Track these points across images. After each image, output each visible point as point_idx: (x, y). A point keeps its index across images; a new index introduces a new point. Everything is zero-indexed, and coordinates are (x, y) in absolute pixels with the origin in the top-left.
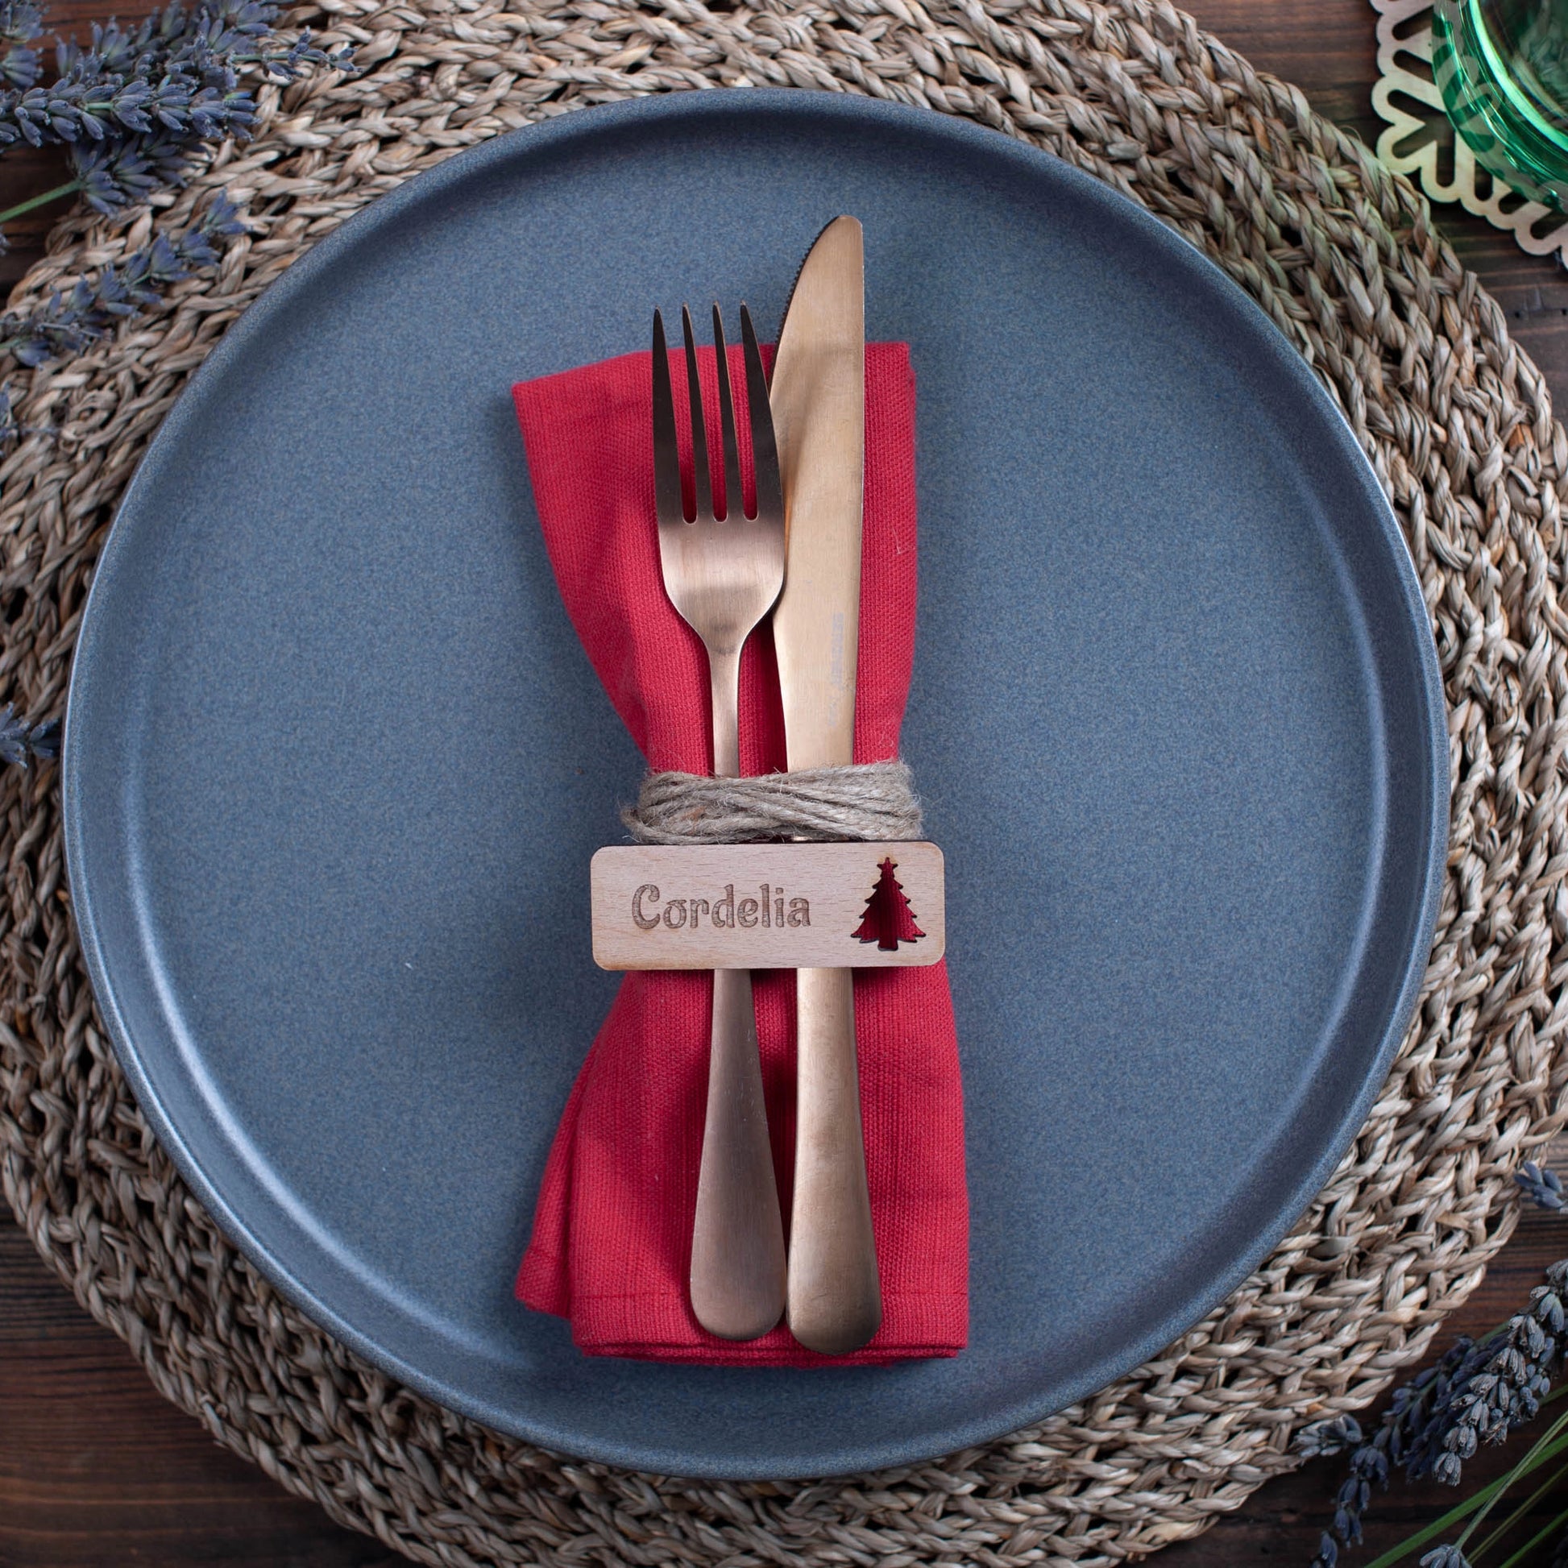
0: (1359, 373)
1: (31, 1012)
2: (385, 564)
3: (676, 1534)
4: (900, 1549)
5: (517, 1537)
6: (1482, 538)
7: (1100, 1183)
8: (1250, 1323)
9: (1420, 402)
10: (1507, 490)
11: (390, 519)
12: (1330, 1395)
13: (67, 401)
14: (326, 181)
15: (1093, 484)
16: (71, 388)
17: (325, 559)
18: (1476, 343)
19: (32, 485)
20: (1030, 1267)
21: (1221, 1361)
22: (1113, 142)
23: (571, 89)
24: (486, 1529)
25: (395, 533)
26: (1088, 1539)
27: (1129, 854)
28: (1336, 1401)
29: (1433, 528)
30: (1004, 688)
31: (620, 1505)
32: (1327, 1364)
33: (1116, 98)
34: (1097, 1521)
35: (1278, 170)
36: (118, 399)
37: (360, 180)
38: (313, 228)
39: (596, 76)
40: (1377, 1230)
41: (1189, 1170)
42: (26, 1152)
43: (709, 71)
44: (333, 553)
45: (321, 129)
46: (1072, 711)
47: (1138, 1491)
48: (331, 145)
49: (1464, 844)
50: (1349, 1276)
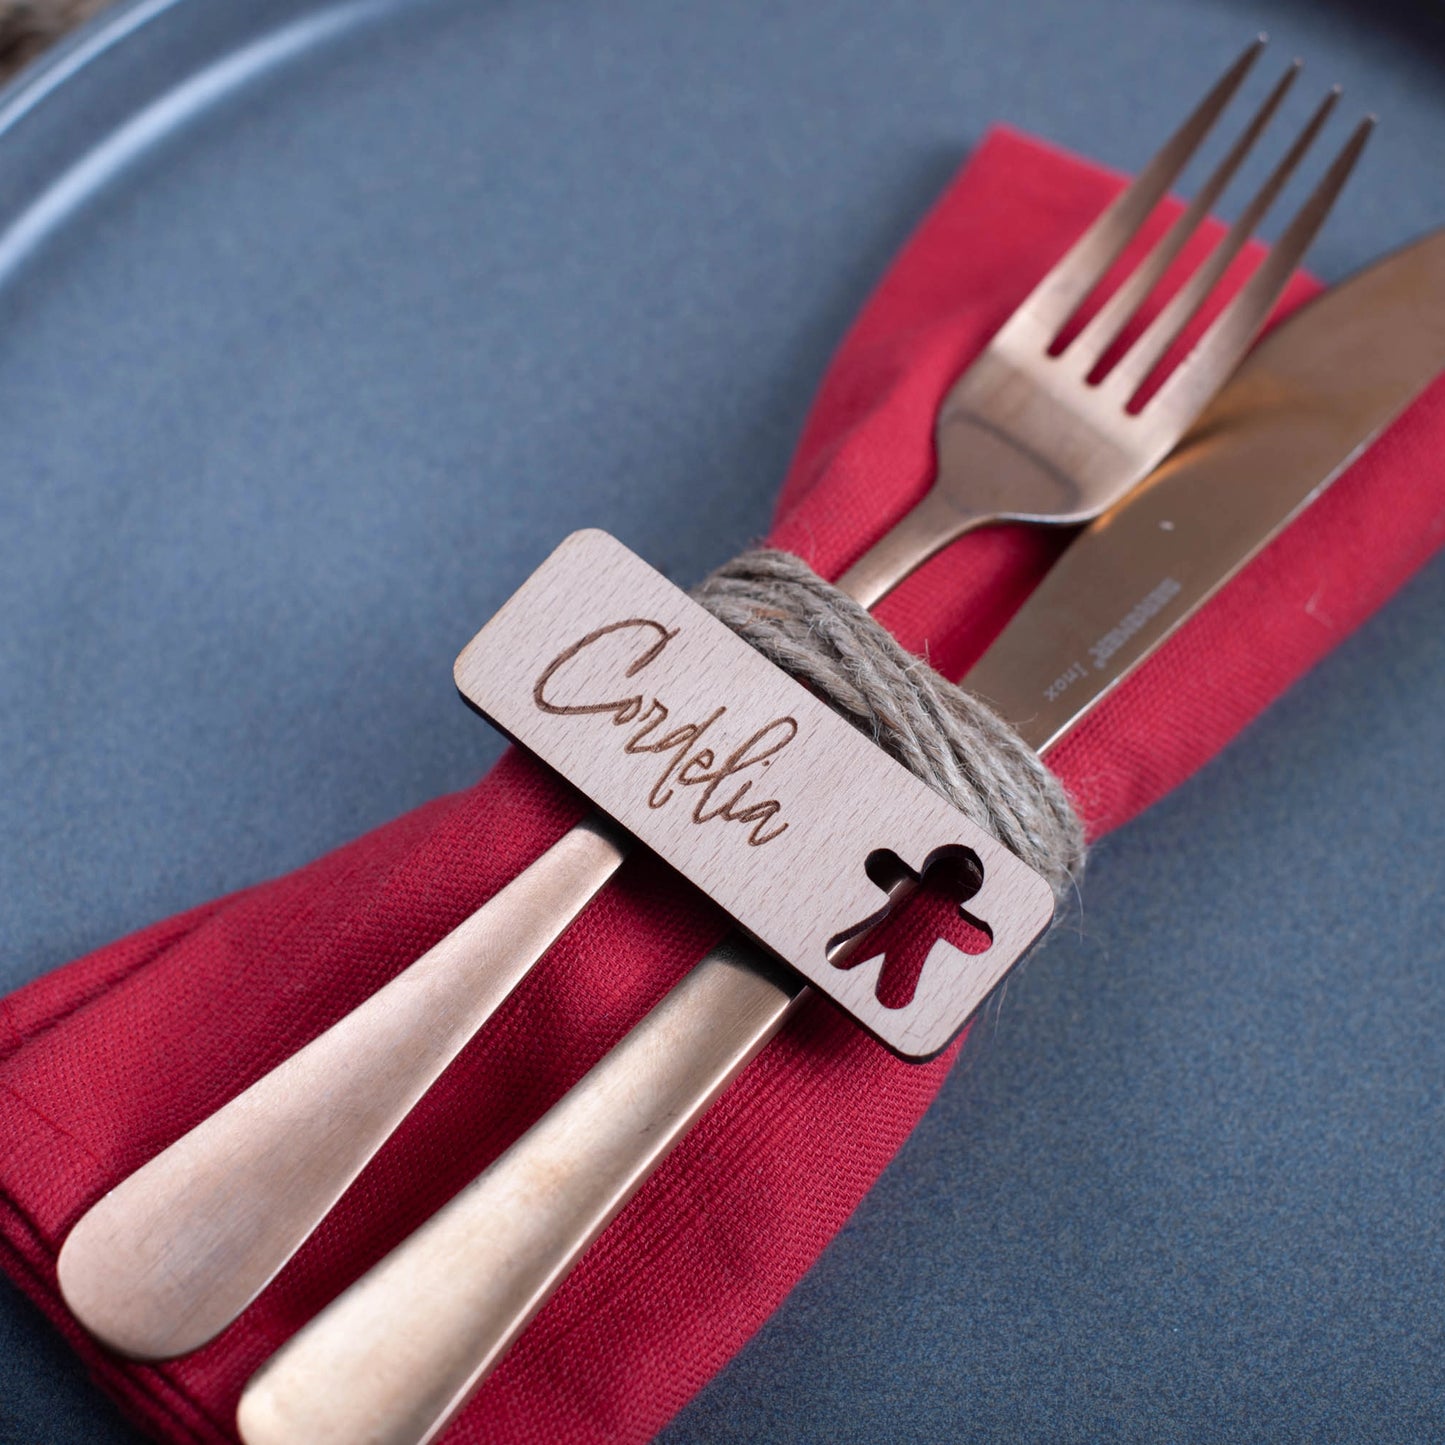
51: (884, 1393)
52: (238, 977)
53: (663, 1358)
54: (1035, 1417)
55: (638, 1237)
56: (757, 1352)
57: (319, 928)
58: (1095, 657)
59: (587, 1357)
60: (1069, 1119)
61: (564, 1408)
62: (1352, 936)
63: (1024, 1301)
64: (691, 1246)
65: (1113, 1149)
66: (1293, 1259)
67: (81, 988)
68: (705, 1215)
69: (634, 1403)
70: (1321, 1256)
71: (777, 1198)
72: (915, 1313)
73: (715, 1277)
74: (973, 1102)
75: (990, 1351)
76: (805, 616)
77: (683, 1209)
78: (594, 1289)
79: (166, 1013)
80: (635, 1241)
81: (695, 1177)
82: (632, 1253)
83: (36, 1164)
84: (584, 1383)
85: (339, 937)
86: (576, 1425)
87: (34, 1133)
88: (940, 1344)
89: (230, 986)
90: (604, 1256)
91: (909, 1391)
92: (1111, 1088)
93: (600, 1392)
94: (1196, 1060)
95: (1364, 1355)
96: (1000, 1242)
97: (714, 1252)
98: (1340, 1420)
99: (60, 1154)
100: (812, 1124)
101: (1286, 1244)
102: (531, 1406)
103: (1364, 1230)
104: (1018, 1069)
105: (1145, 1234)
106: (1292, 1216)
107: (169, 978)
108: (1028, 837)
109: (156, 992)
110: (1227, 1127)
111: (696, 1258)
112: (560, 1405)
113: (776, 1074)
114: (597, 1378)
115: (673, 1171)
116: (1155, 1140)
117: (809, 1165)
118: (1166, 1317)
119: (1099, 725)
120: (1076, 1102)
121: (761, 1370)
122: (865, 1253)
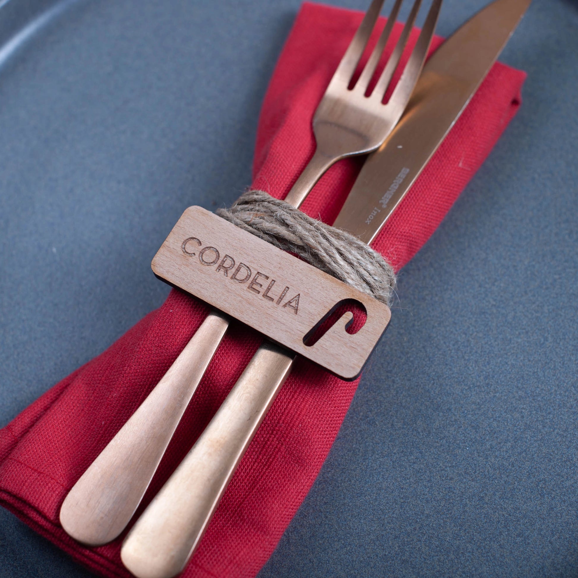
51: (365, 496)
52: (92, 396)
53: (280, 503)
54: (423, 493)
55: (261, 460)
56: (315, 492)
57: (117, 371)
58: (382, 204)
59: (252, 509)
60: (411, 378)
61: (248, 530)
62: (502, 285)
63: (409, 450)
64: (281, 459)
65: (430, 385)
66: (505, 412)
67: (35, 415)
68: (284, 446)
69: (273, 522)
70: (516, 408)
71: (309, 434)
72: (370, 464)
73: (293, 468)
74: (375, 380)
75: (401, 472)
76: (271, 214)
77: (275, 446)
78: (249, 483)
79: (68, 417)
80: (260, 462)
81: (277, 433)
82: (260, 467)
83: (34, 488)
84: (253, 519)
85: (125, 373)
86: (254, 536)
87: (30, 476)
88: (382, 474)
89: (89, 400)
90: (250, 470)
91: (374, 493)
92: (424, 363)
93: (260, 521)
94: (454, 345)
95: (539, 442)
96: (396, 430)
97: (290, 459)
98: (535, 468)
99: (42, 482)
100: (316, 404)
101: (502, 407)
102: (236, 532)
103: (529, 395)
104: (388, 363)
105: (449, 415)
106: (502, 396)
107: (66, 403)
108: (373, 278)
109: (63, 409)
110: (470, 368)
111: (284, 463)
112: (246, 530)
113: (298, 388)
114: (258, 516)
115: (268, 433)
116: (445, 379)
117: (318, 419)
118: (463, 444)
119: (390, 229)
120: (413, 371)
121: (318, 498)
122: (347, 445)
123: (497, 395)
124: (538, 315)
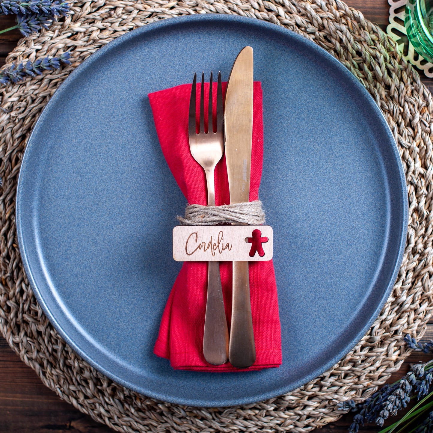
0: (378, 92)
1: (6, 279)
2: (104, 153)
3: (190, 423)
4: (253, 426)
5: (145, 424)
6: (414, 139)
7: (314, 319)
8: (350, 361)
9: (396, 101)
10: (421, 125)
11: (105, 141)
12: (373, 381)
13: (13, 105)
14: (85, 41)
15: (304, 122)
16: (14, 101)
17: (87, 153)
18: (412, 84)
19: (3, 129)
20: (295, 343)
21: (343, 372)
22: (308, 28)
23: (154, 14)
24: (137, 422)
25: (107, 144)
26: (306, 422)
27: (318, 226)
28: (375, 382)
29: (400, 136)
30: (281, 181)
31: (174, 415)
32: (372, 372)
33: (309, 15)
34: (309, 417)
35: (355, 35)
36: (27, 104)
37: (95, 41)
38: (82, 55)
39: (161, 10)
40: (386, 334)
41: (339, 314)
42: (5, 318)
43: (193, 9)
44: (90, 151)
45: (83, 27)
46: (301, 186)
47: (320, 408)
48: (86, 31)
49: (409, 226)
50: (378, 347)
123: (314, 219)
124: (310, 178)
